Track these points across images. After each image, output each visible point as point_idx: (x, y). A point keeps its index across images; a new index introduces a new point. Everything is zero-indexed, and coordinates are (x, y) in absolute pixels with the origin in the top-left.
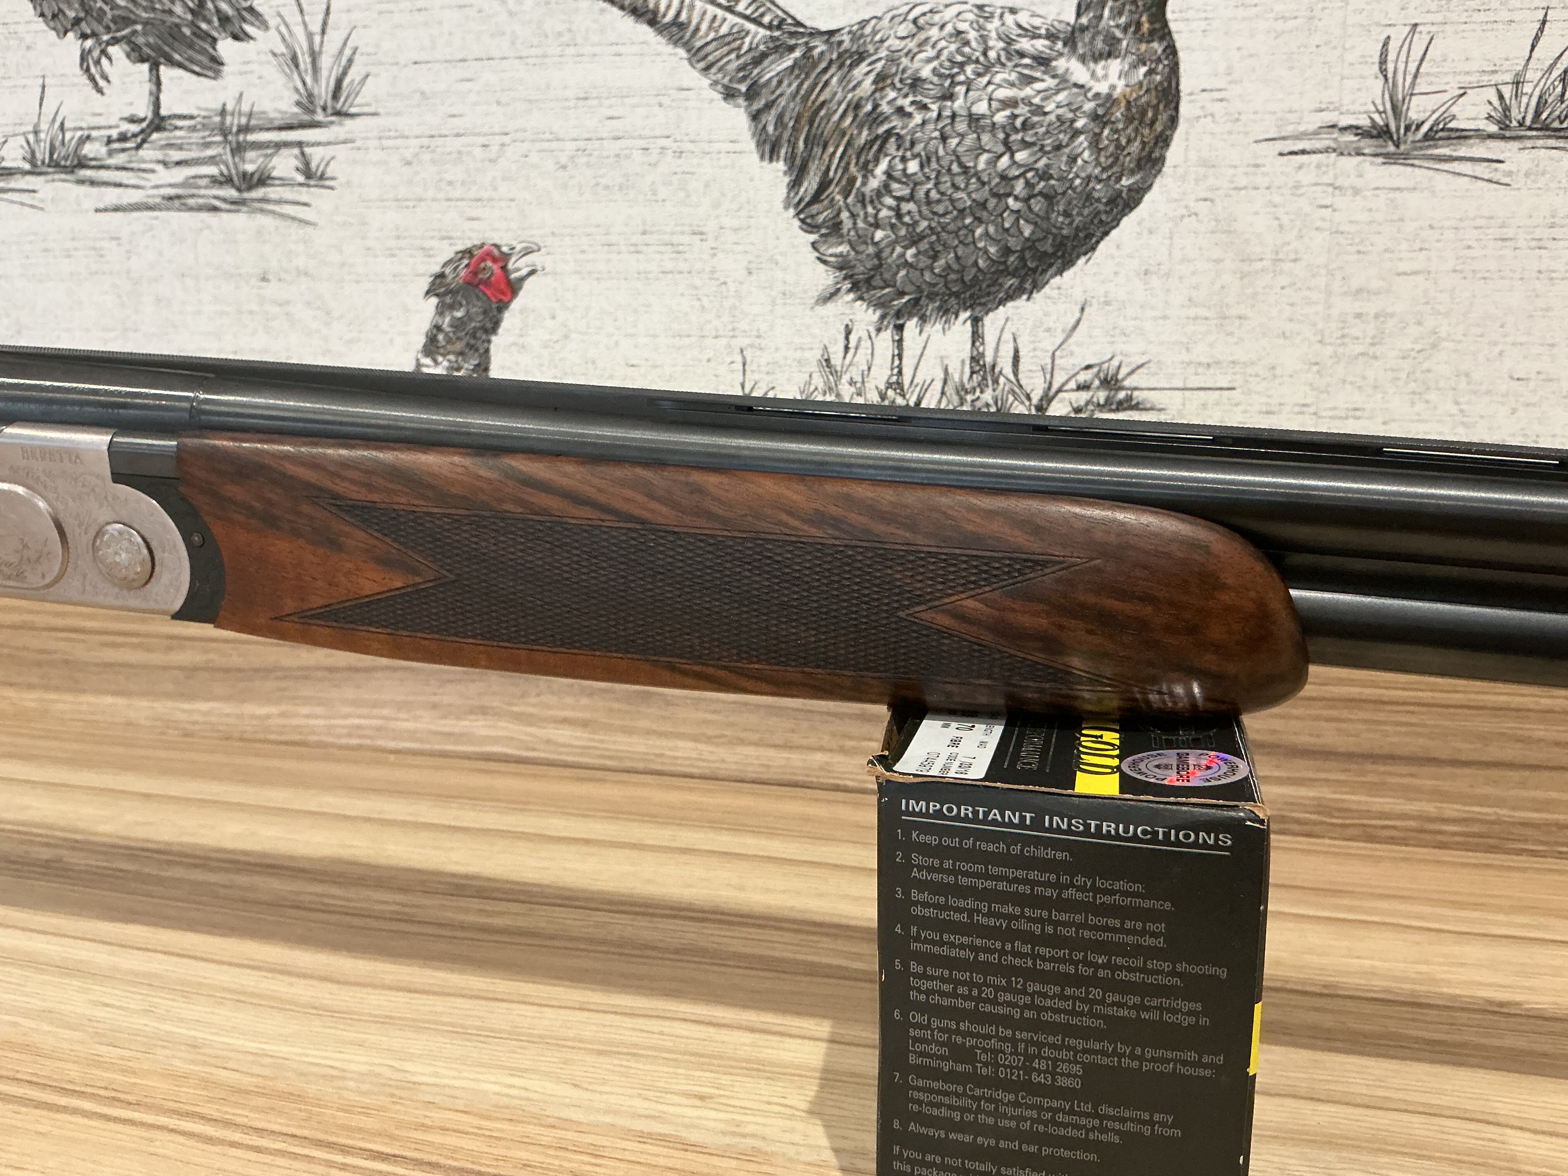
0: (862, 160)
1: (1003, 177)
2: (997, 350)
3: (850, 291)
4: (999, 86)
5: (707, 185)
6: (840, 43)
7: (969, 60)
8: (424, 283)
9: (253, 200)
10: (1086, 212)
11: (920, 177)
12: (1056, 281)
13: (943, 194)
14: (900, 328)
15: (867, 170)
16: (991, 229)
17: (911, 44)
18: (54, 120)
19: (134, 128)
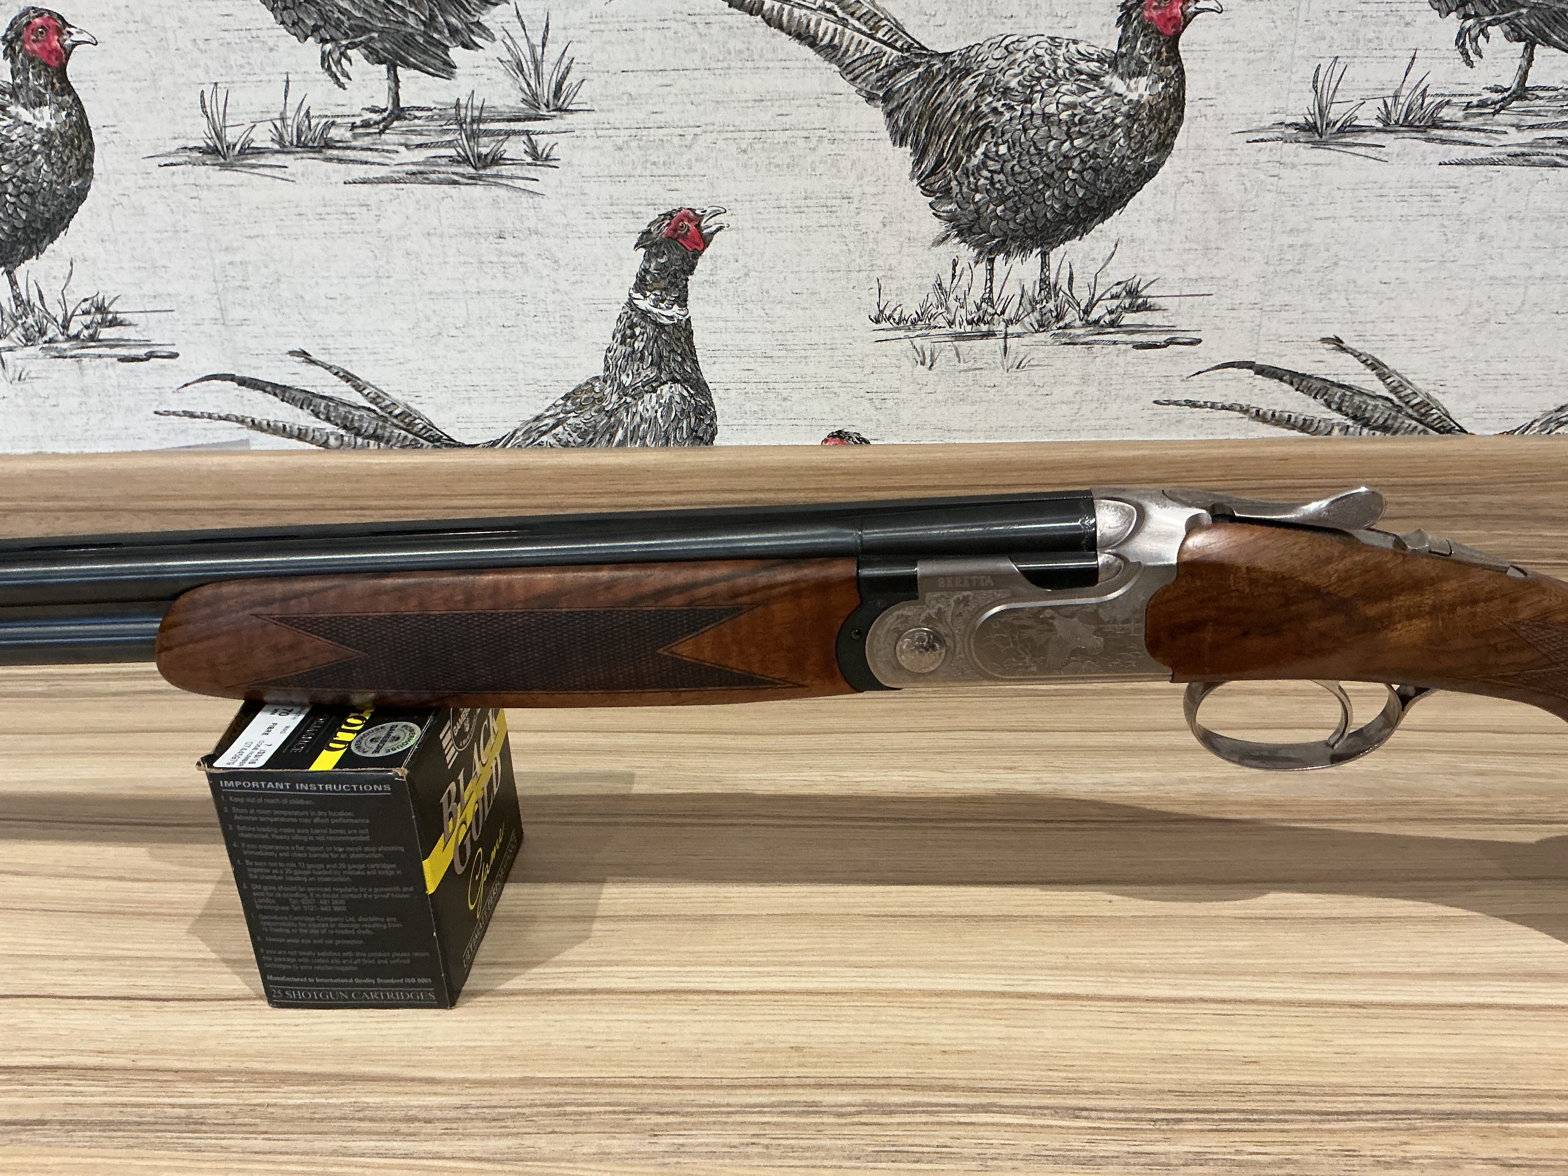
0: (967, 145)
1: (1065, 157)
2: (1058, 274)
3: (956, 236)
4: (1065, 94)
5: (854, 163)
6: (953, 62)
7: (1044, 76)
9: (488, 176)
10: (1121, 180)
11: (1008, 157)
13: (1023, 168)
14: (991, 261)
15: (970, 152)
16: (1056, 192)
17: (1004, 64)
18: (299, 109)
19: (376, 117)
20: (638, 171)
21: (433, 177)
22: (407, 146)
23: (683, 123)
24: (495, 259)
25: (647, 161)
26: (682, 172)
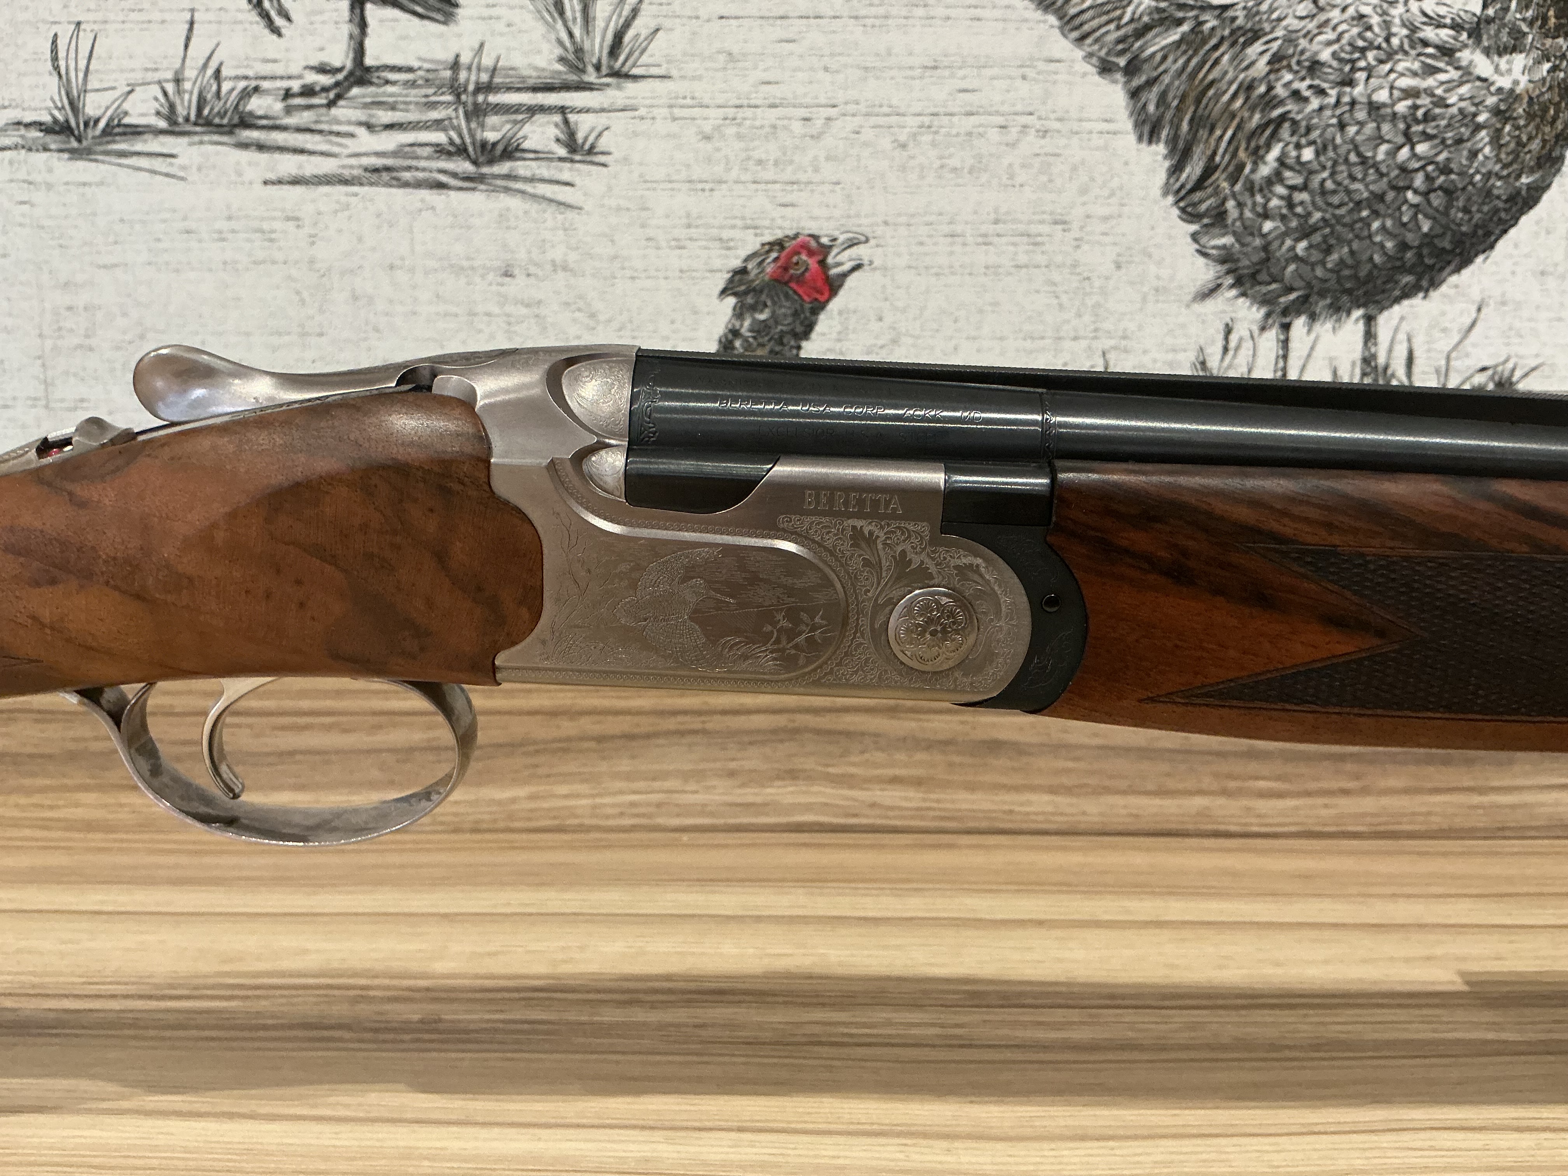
0: (1253, 144)
1: (1403, 169)
2: (1390, 351)
3: (1232, 286)
4: (1402, 75)
5: (1074, 168)
6: (1234, 19)
7: (1371, 46)
8: (720, 281)
9: (495, 176)
10: (1486, 208)
11: (1315, 166)
12: (1454, 279)
13: (1339, 184)
14: (1286, 327)
15: (1258, 156)
16: (1389, 223)
17: (1311, 25)
18: (205, 66)
19: (326, 80)
20: (734, 174)
21: (407, 175)
22: (369, 127)
23: (808, 100)
24: (496, 310)
25: (749, 158)
26: (803, 177)
